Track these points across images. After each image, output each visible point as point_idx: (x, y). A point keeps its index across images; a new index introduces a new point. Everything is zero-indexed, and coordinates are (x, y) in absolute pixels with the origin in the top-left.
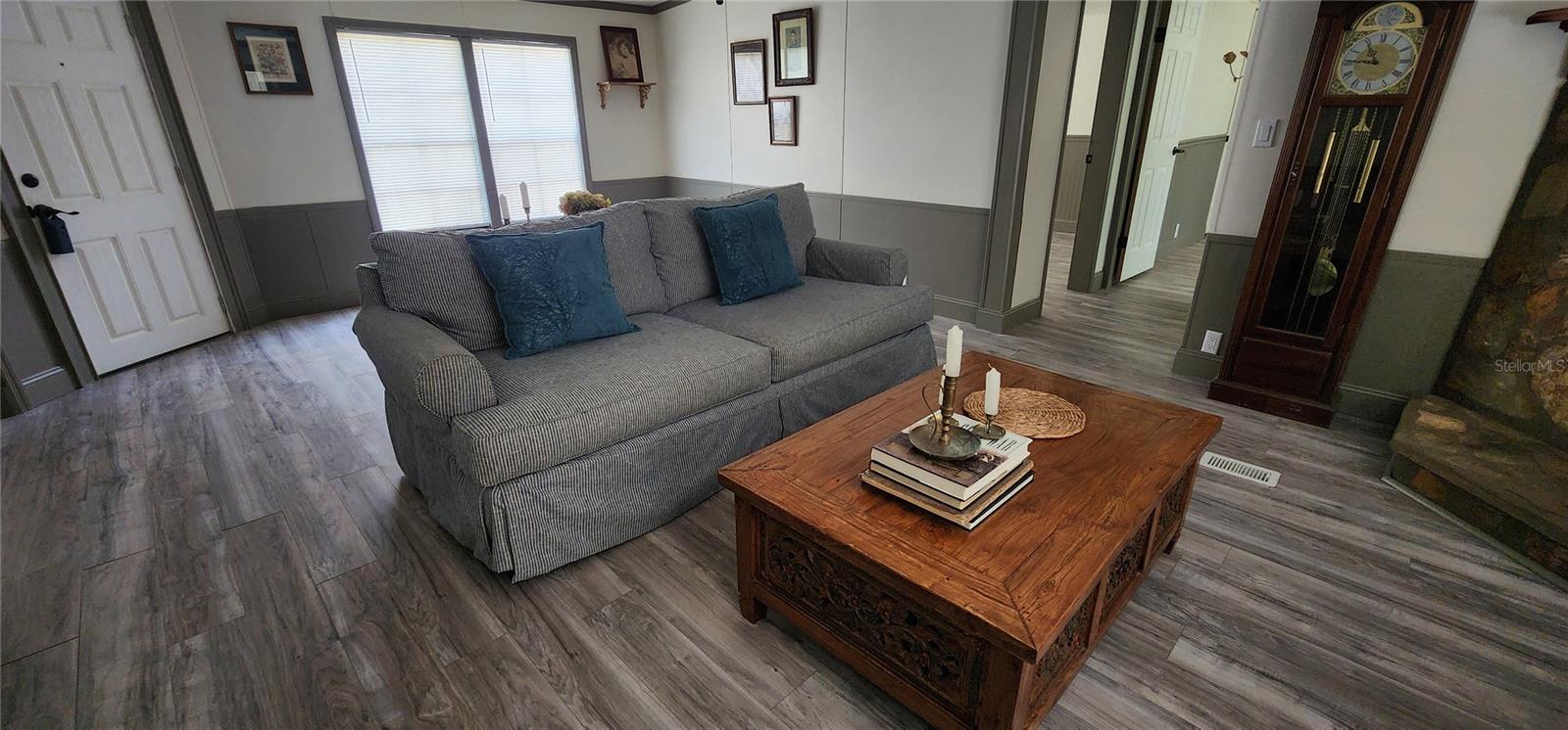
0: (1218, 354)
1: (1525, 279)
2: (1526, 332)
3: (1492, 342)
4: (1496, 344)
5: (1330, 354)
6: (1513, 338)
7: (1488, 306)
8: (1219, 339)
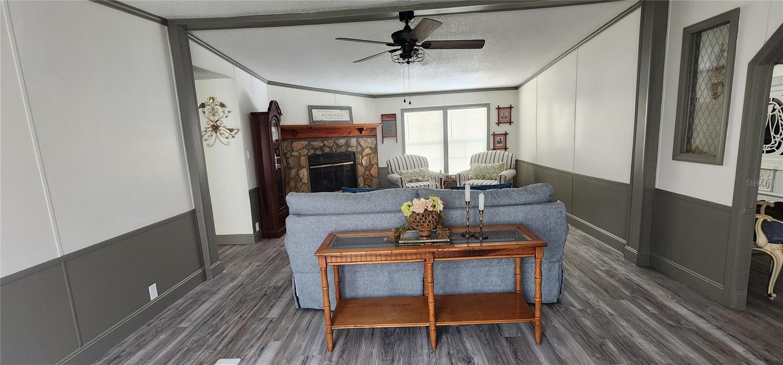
0: (260, 229)
1: (287, 181)
8: (258, 225)
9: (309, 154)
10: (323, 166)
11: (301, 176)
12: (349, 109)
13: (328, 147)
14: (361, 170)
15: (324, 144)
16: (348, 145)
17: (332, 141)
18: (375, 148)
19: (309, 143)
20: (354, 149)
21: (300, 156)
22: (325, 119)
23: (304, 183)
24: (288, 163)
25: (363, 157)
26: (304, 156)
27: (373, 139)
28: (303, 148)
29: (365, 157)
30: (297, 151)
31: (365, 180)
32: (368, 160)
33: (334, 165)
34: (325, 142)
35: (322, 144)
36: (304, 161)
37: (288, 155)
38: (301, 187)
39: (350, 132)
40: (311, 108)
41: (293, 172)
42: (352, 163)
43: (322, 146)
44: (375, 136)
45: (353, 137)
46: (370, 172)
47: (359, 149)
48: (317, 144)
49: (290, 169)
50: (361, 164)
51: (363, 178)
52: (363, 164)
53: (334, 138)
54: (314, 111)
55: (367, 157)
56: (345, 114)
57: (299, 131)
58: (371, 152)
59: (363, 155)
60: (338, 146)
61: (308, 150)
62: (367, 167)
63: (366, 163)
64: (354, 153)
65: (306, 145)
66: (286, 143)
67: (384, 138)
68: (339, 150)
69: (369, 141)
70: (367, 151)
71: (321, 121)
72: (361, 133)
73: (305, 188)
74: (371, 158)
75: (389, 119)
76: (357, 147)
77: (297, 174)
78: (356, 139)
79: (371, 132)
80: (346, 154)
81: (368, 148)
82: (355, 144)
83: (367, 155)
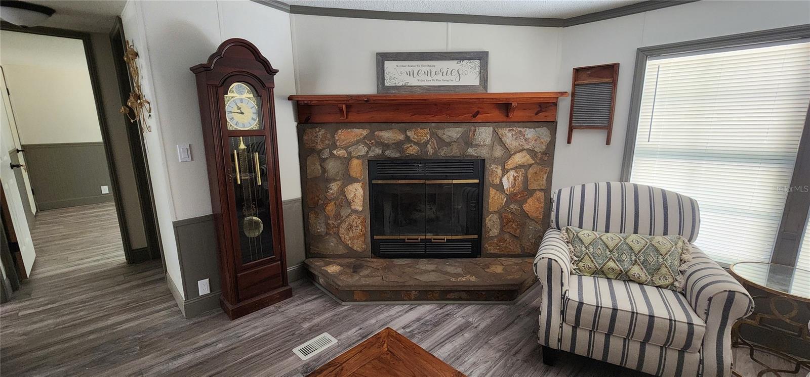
0: (211, 291)
1: (321, 202)
2: (330, 222)
3: (321, 229)
4: (322, 229)
5: (279, 262)
6: (327, 224)
7: (312, 216)
8: (208, 283)
9: (371, 154)
10: (400, 182)
11: (350, 196)
12: (482, 57)
13: (416, 143)
14: (494, 200)
15: (408, 139)
16: (468, 141)
17: (427, 130)
18: (544, 153)
19: (372, 132)
20: (483, 153)
21: (349, 158)
22: (413, 82)
23: (355, 211)
24: (324, 170)
25: (505, 172)
26: (358, 158)
27: (544, 132)
28: (358, 142)
29: (512, 173)
30: (346, 148)
31: (505, 223)
32: (520, 179)
33: (427, 182)
34: (409, 133)
35: (401, 137)
36: (357, 168)
37: (326, 154)
38: (347, 217)
39: (478, 113)
40: (383, 58)
41: (334, 187)
42: (477, 181)
43: (401, 141)
44: (552, 125)
45: (485, 123)
46: (521, 208)
47: (498, 152)
48: (389, 135)
49: (329, 181)
50: (500, 187)
51: (501, 218)
52: (505, 188)
53: (433, 125)
54: (389, 65)
55: (517, 173)
56: (469, 70)
57: (349, 107)
58: (534, 162)
59: (506, 167)
60: (442, 142)
61: (369, 148)
62: (515, 195)
63: (514, 185)
64: (484, 160)
65: (364, 138)
66: (323, 131)
67: (574, 130)
68: (443, 153)
69: (529, 136)
70: (519, 159)
71: (403, 86)
72: (507, 116)
73: (355, 220)
74: (529, 176)
75: (595, 81)
76: (492, 147)
77: (342, 192)
78: (491, 129)
79: (536, 114)
80: (460, 161)
81: (524, 153)
82: (488, 141)
83: (517, 168)
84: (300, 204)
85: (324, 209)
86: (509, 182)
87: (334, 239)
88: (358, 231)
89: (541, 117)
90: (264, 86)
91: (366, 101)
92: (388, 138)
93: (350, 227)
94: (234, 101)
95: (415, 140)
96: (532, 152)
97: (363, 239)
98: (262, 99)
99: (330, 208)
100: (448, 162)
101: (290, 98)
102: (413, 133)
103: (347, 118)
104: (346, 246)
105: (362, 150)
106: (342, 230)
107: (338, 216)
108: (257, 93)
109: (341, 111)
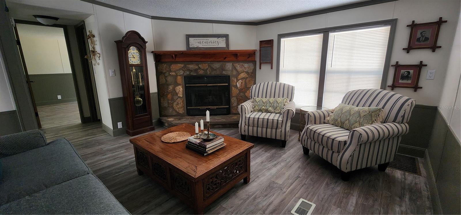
0: (123, 127)
1: (165, 94)
2: (170, 102)
4: (166, 105)
5: (149, 116)
6: (168, 103)
7: (162, 100)
8: (122, 123)
9: (185, 74)
10: (197, 85)
11: (177, 91)
12: (226, 36)
13: (202, 70)
14: (234, 91)
15: (199, 68)
16: (223, 69)
17: (207, 64)
18: (252, 73)
19: (185, 65)
20: (229, 73)
21: (177, 76)
22: (201, 46)
23: (180, 97)
24: (166, 80)
25: (238, 80)
26: (180, 75)
27: (251, 65)
28: (180, 69)
29: (240, 81)
30: (175, 72)
31: (239, 101)
32: (243, 83)
33: (207, 85)
35: (197, 67)
36: (180, 79)
37: (167, 74)
38: (176, 99)
39: (226, 58)
40: (188, 37)
41: (171, 87)
42: (227, 84)
43: (197, 69)
44: (254, 62)
45: (229, 61)
46: (245, 95)
47: (235, 73)
48: (192, 66)
49: (168, 85)
50: (236, 86)
51: (237, 99)
52: (238, 87)
53: (209, 62)
54: (191, 39)
55: (242, 81)
56: (222, 41)
57: (176, 56)
58: (248, 76)
59: (238, 79)
60: (213, 69)
61: (184, 72)
62: (242, 89)
63: (241, 86)
64: (229, 76)
65: (182, 67)
66: (166, 65)
67: (262, 64)
68: (213, 73)
69: (246, 66)
70: (243, 75)
71: (196, 47)
72: (237, 59)
73: (180, 101)
74: (247, 82)
75: (266, 46)
76: (232, 71)
77: (174, 89)
78: (231, 64)
79: (248, 58)
80: (220, 76)
81: (245, 73)
82: (230, 68)
83: (242, 79)
84: (157, 95)
85: (167, 96)
86: (239, 84)
87: (171, 109)
88: (180, 105)
89: (250, 59)
90: (142, 47)
91: (182, 53)
92: (192, 68)
93: (178, 104)
94: (131, 53)
95: (202, 68)
96: (247, 73)
97: (183, 108)
98: (141, 53)
99: (169, 96)
100: (215, 77)
101: (152, 52)
102: (201, 66)
103: (175, 60)
104: (176, 112)
105: (181, 72)
106: (174, 105)
107: (172, 99)
108: (140, 50)
109: (173, 57)
